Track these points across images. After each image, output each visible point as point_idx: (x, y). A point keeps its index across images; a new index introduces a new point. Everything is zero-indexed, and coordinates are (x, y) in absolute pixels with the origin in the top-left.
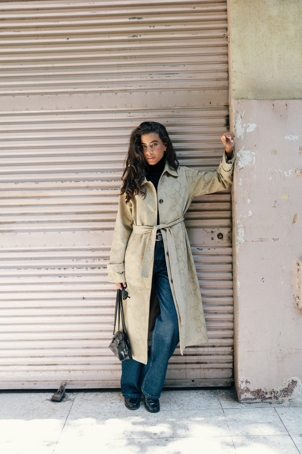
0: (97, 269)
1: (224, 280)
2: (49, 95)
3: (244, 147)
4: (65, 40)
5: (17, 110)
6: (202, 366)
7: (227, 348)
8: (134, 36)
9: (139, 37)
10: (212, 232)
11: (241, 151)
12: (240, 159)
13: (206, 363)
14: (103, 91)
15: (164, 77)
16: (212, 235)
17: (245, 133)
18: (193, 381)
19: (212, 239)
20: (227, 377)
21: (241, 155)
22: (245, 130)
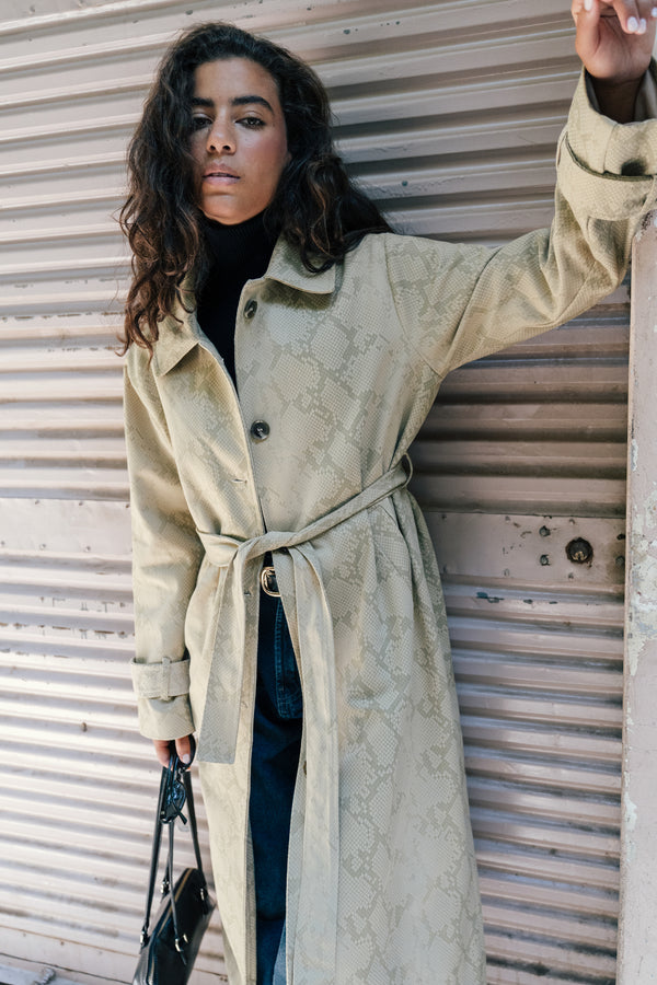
0: (116, 635)
10: (545, 531)
16: (543, 546)
19: (544, 561)
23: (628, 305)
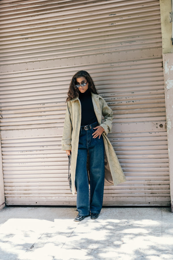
1: (164, 149)
2: (71, 58)
3: (169, 78)
4: (78, 29)
5: (56, 67)
6: (154, 195)
7: (167, 186)
8: (112, 24)
9: (114, 24)
10: (157, 124)
11: (168, 81)
12: (168, 85)
13: (156, 193)
14: (97, 54)
15: (128, 44)
16: (157, 126)
17: (170, 71)
18: (149, 203)
19: (157, 127)
20: (168, 201)
21: (168, 83)
22: (170, 69)
23: (165, 97)
